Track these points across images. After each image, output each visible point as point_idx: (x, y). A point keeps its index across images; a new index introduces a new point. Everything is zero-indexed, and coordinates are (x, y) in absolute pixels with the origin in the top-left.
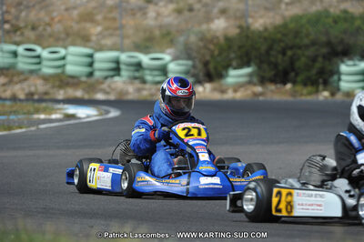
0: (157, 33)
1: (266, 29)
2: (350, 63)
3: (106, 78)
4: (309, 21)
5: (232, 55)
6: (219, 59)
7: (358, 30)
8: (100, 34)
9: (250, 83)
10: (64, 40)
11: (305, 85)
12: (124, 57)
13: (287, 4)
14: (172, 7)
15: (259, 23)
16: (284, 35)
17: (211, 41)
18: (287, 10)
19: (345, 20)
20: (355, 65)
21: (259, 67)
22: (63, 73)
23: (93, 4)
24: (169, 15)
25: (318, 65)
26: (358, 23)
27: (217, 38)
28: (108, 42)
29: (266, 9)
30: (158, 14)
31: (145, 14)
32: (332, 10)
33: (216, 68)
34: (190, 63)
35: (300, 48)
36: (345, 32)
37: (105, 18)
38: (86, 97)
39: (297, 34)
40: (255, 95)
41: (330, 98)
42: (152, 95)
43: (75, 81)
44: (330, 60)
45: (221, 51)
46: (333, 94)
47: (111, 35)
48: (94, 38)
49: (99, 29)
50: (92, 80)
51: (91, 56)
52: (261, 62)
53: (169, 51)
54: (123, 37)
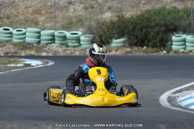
0: (74, 20)
1: (132, 18)
2: (178, 35)
3: (47, 44)
4: (155, 13)
5: (115, 32)
6: (107, 33)
7: (181, 17)
8: (43, 21)
9: (124, 46)
10: (24, 24)
11: (154, 47)
12: (56, 33)
13: (144, 4)
14: (82, 6)
15: (128, 14)
16: (142, 20)
17: (103, 24)
18: (143, 7)
19: (174, 12)
20: (180, 36)
21: (129, 38)
22: (24, 42)
23: (40, 5)
24: (81, 11)
25: (160, 36)
26: (181, 14)
27: (106, 22)
28: (49, 25)
29: (132, 6)
30: (75, 10)
31: (68, 10)
32: (167, 7)
33: (106, 39)
34: (92, 36)
35: (150, 27)
36: (174, 18)
37: (47, 12)
38: (37, 55)
39: (149, 20)
40: (127, 52)
41: (167, 54)
42: (72, 53)
43: (31, 46)
44: (166, 34)
45: (109, 29)
46: (168, 52)
47: (50, 21)
48: (41, 23)
49: (43, 18)
50: (40, 45)
51: (39, 33)
52: (130, 35)
53: (81, 30)
54: (56, 22)
